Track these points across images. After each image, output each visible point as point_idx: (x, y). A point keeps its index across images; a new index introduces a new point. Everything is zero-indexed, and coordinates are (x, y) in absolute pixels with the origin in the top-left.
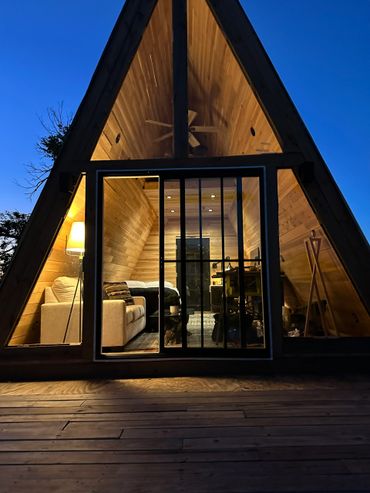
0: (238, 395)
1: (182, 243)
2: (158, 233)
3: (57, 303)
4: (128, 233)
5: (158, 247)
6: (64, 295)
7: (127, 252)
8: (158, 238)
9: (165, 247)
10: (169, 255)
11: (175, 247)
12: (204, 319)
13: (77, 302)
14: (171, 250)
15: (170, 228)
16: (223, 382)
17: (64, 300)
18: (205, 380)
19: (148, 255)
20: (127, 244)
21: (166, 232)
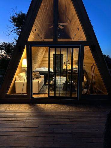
0: (69, 112)
1: (55, 56)
2: (48, 52)
3: (20, 81)
4: (39, 55)
5: (48, 57)
6: (21, 79)
7: (39, 60)
8: (48, 54)
9: (50, 57)
10: (51, 59)
11: (53, 57)
12: (61, 80)
13: (25, 81)
14: (52, 58)
15: (51, 51)
16: (65, 106)
17: (22, 80)
18: (60, 106)
19: (45, 59)
20: (39, 58)
21: (50, 52)
